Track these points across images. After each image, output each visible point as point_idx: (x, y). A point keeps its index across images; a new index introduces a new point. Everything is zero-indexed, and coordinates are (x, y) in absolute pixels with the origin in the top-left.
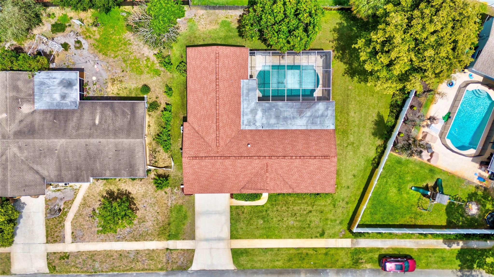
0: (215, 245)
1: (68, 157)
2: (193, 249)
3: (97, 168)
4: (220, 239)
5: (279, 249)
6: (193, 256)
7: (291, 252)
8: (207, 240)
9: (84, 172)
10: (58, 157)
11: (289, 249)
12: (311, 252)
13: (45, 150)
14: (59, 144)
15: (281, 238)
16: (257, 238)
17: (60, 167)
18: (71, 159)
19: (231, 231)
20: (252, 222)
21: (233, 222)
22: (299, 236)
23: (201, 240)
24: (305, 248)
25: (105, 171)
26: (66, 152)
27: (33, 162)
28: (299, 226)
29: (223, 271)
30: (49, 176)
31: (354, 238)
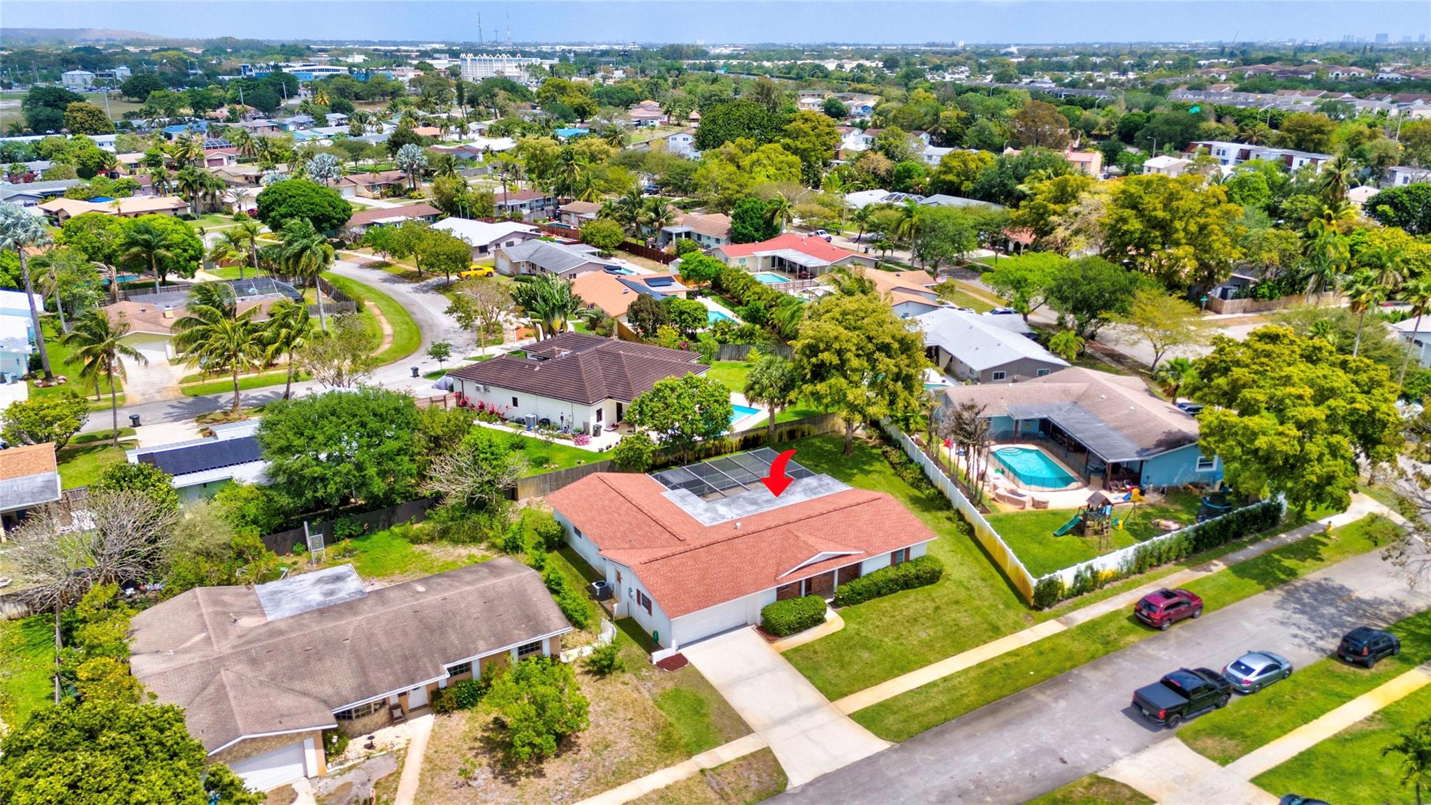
0: (807, 722)
1: (378, 645)
2: (764, 749)
3: (452, 644)
4: (808, 711)
5: (945, 679)
6: (775, 760)
7: (972, 674)
8: (783, 721)
9: (425, 659)
10: (354, 651)
11: (966, 671)
12: (1009, 660)
13: (319, 647)
14: (351, 628)
15: (930, 663)
16: (885, 680)
17: (363, 668)
18: (385, 646)
19: (820, 689)
20: (847, 659)
21: (810, 673)
22: (960, 648)
23: (767, 727)
24: (993, 659)
25: (474, 642)
26: (370, 638)
27: (291, 679)
28: (940, 634)
29: (869, 758)
30: (337, 694)
31: (1056, 616)
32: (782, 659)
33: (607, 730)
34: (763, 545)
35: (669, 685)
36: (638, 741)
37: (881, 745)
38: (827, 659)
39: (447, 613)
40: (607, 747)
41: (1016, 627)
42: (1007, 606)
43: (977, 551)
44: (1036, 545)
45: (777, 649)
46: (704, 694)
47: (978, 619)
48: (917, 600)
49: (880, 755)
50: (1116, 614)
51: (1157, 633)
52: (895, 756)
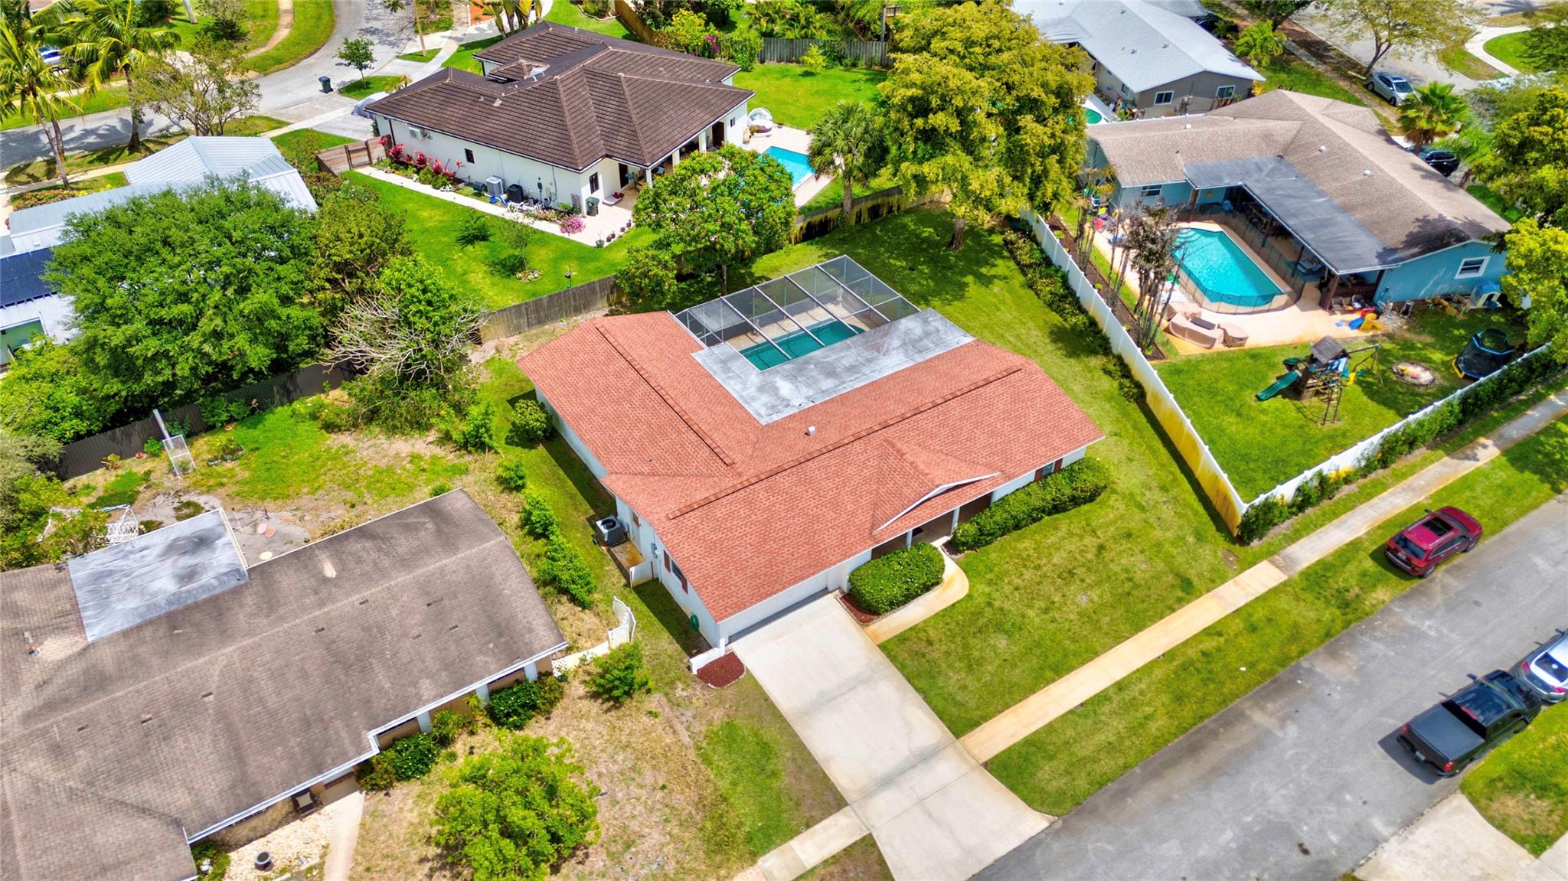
0: (926, 781)
1: (261, 700)
2: (863, 839)
3: (380, 690)
4: (925, 757)
5: (1120, 686)
6: (882, 862)
7: (1158, 673)
8: (887, 781)
9: (338, 723)
10: (222, 716)
11: (1148, 669)
12: (1210, 644)
13: (165, 714)
14: (216, 671)
15: (1097, 654)
16: (1033, 691)
17: (237, 749)
18: (272, 701)
19: (941, 714)
20: (976, 654)
21: (922, 683)
22: (1137, 624)
23: (867, 794)
24: (1185, 643)
25: (415, 684)
26: (247, 685)
27: (120, 780)
28: (1107, 596)
29: (1017, 850)
30: (198, 804)
31: (1269, 554)
32: (880, 657)
33: (628, 808)
34: (851, 470)
35: (718, 715)
36: (676, 831)
37: (1035, 823)
38: (948, 653)
39: (367, 629)
40: (628, 846)
41: (1216, 579)
42: (1200, 537)
43: (1150, 432)
44: (1231, 419)
45: (874, 637)
46: (770, 734)
47: (1161, 566)
48: (1071, 534)
49: (1034, 843)
50: (1354, 546)
51: (1416, 583)
52: (1057, 847)
